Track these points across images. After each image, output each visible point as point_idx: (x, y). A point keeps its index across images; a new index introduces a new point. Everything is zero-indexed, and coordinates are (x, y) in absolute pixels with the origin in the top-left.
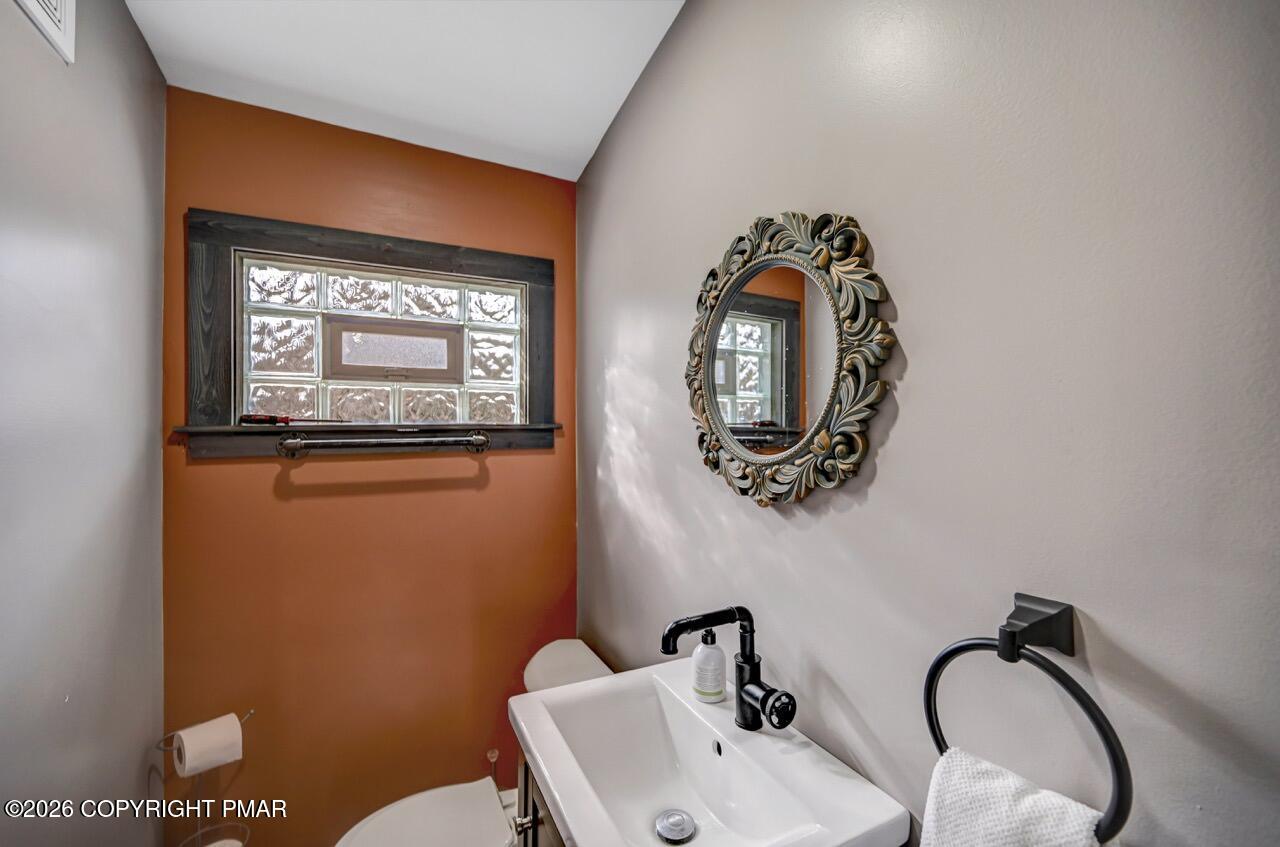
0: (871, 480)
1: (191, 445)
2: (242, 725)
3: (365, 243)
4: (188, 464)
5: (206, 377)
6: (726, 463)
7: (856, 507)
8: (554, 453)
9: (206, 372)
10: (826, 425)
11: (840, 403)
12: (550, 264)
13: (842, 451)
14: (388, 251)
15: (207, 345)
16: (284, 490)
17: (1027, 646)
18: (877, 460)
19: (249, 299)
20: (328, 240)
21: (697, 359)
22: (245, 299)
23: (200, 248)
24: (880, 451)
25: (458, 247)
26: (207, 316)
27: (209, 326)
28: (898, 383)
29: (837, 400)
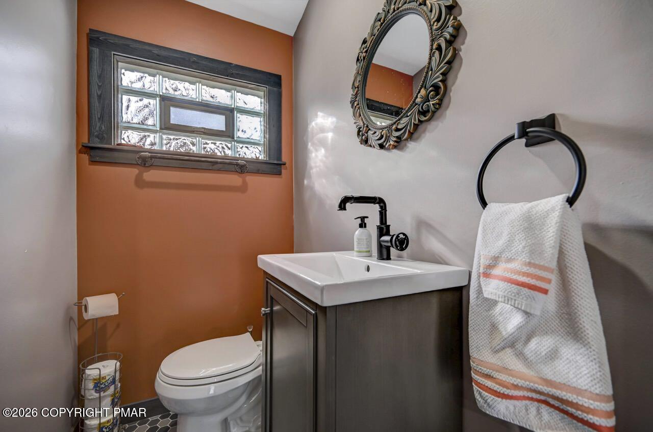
0: (448, 107)
1: (91, 154)
2: (119, 299)
3: (182, 57)
4: (90, 164)
5: (99, 119)
6: (371, 135)
7: (440, 124)
8: (282, 178)
9: (99, 117)
10: (424, 86)
11: (432, 70)
12: (279, 77)
13: (433, 95)
14: (194, 62)
15: (99, 102)
16: (140, 183)
17: (528, 130)
18: (451, 94)
19: (121, 84)
20: (164, 53)
21: (357, 89)
22: (119, 84)
23: (96, 51)
24: (453, 88)
25: (231, 64)
26: (99, 87)
27: (100, 92)
28: (462, 47)
29: (430, 68)
